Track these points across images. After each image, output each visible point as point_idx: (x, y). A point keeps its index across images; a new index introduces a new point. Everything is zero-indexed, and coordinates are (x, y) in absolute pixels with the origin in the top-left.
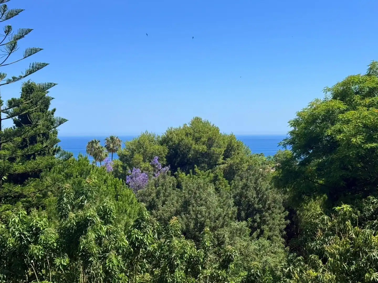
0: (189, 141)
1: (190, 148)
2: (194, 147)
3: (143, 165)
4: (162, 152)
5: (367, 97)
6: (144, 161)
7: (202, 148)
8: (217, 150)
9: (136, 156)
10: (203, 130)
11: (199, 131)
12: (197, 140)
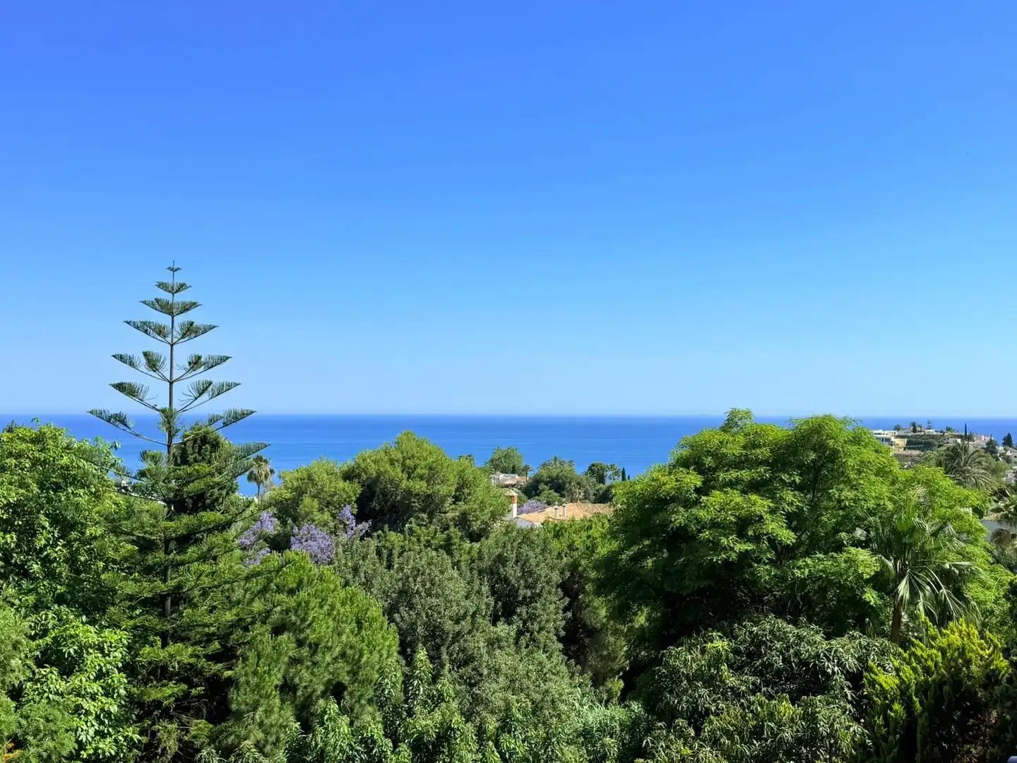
0: (397, 473)
1: (397, 486)
2: (406, 485)
3: (317, 516)
4: (352, 494)
5: (733, 468)
6: (321, 510)
7: (419, 486)
8: (443, 490)
9: (307, 500)
10: (418, 454)
11: (413, 456)
12: (410, 472)
